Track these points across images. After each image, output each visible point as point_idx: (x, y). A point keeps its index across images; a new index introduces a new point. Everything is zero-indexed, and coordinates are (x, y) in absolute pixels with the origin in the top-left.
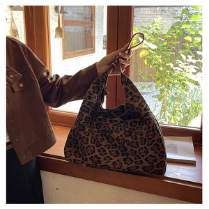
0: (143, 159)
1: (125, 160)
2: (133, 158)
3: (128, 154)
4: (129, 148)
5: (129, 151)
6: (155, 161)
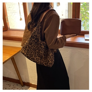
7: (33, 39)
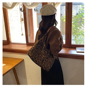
0: (46, 65)
1: (41, 63)
2: (43, 64)
3: (43, 62)
4: (44, 61)
5: (44, 62)
6: (48, 67)
7: (39, 45)
